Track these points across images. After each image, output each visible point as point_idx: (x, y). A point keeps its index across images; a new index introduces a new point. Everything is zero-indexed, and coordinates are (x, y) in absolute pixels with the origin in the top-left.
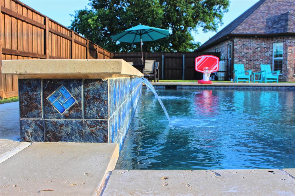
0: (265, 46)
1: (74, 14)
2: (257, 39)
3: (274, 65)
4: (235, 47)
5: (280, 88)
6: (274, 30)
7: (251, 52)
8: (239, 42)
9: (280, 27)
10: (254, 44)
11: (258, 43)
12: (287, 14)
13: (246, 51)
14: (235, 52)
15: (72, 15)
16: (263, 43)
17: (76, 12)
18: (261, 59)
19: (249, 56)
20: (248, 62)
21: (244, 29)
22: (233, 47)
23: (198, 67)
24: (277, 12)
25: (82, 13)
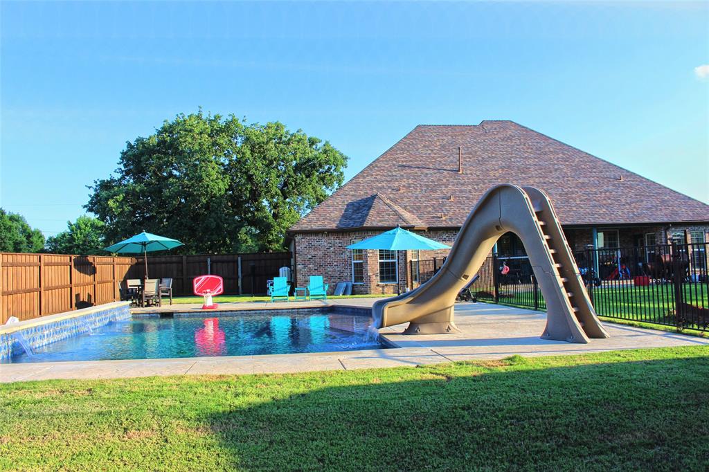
0: (340, 245)
1: (94, 185)
2: (327, 235)
3: (355, 270)
4: (297, 248)
5: (301, 310)
6: (351, 222)
7: (320, 254)
8: (303, 240)
9: (359, 218)
10: (324, 242)
11: (329, 241)
12: (373, 197)
13: (313, 253)
14: (297, 255)
15: (90, 187)
16: (338, 241)
17: (96, 182)
18: (335, 264)
19: (318, 260)
20: (316, 268)
21: (310, 222)
22: (295, 248)
23: (197, 289)
24: (367, 193)
25: (105, 185)
